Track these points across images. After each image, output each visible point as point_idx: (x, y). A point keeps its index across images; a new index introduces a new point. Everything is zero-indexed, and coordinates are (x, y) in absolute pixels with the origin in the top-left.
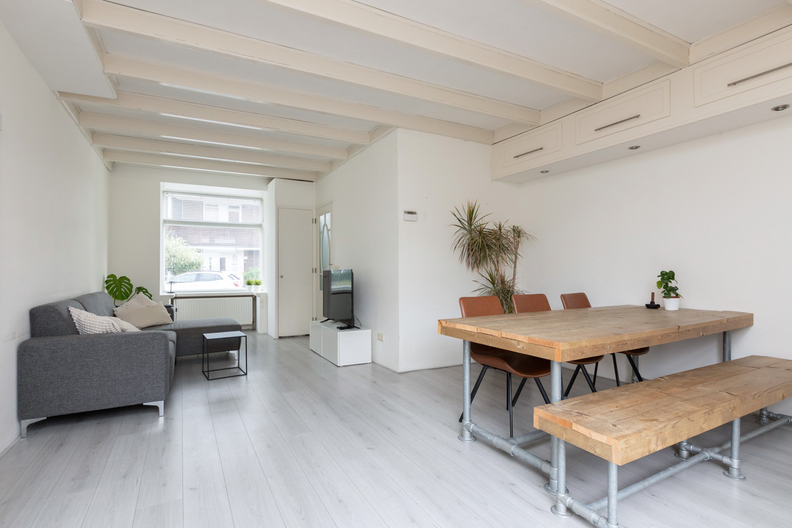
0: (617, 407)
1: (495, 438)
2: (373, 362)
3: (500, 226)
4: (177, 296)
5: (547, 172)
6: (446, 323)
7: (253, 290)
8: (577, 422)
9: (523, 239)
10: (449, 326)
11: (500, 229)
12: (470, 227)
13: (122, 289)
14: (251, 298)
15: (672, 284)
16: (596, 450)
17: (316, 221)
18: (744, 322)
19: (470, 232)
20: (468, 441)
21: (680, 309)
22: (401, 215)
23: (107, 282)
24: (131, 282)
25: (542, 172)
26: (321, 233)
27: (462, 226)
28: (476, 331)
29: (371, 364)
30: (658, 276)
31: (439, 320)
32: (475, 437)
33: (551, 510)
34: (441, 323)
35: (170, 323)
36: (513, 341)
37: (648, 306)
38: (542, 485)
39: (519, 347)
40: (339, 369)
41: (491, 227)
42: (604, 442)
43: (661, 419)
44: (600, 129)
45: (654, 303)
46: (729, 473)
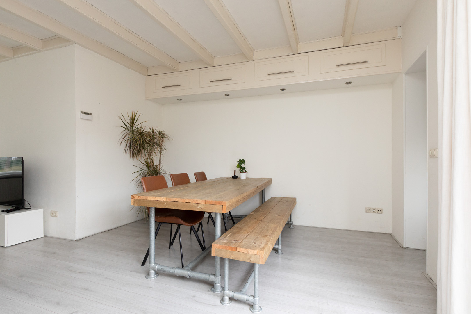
0: (248, 233)
1: (176, 270)
2: (44, 236)
3: (153, 130)
5: (181, 100)
6: (139, 197)
8: (239, 246)
9: (165, 139)
10: (142, 199)
11: (153, 132)
12: (132, 129)
15: (243, 165)
16: (251, 259)
18: (268, 182)
19: (132, 132)
20: (154, 277)
21: (246, 178)
22: (79, 115)
25: (178, 100)
27: (126, 128)
28: (165, 200)
29: (43, 238)
30: (237, 162)
31: (132, 195)
32: (158, 273)
33: (221, 303)
34: (134, 197)
36: (194, 204)
37: (233, 177)
38: (210, 289)
39: (198, 207)
40: (6, 249)
41: (147, 130)
42: (255, 254)
43: (269, 234)
44: (213, 81)
45: (235, 175)
46: (277, 252)
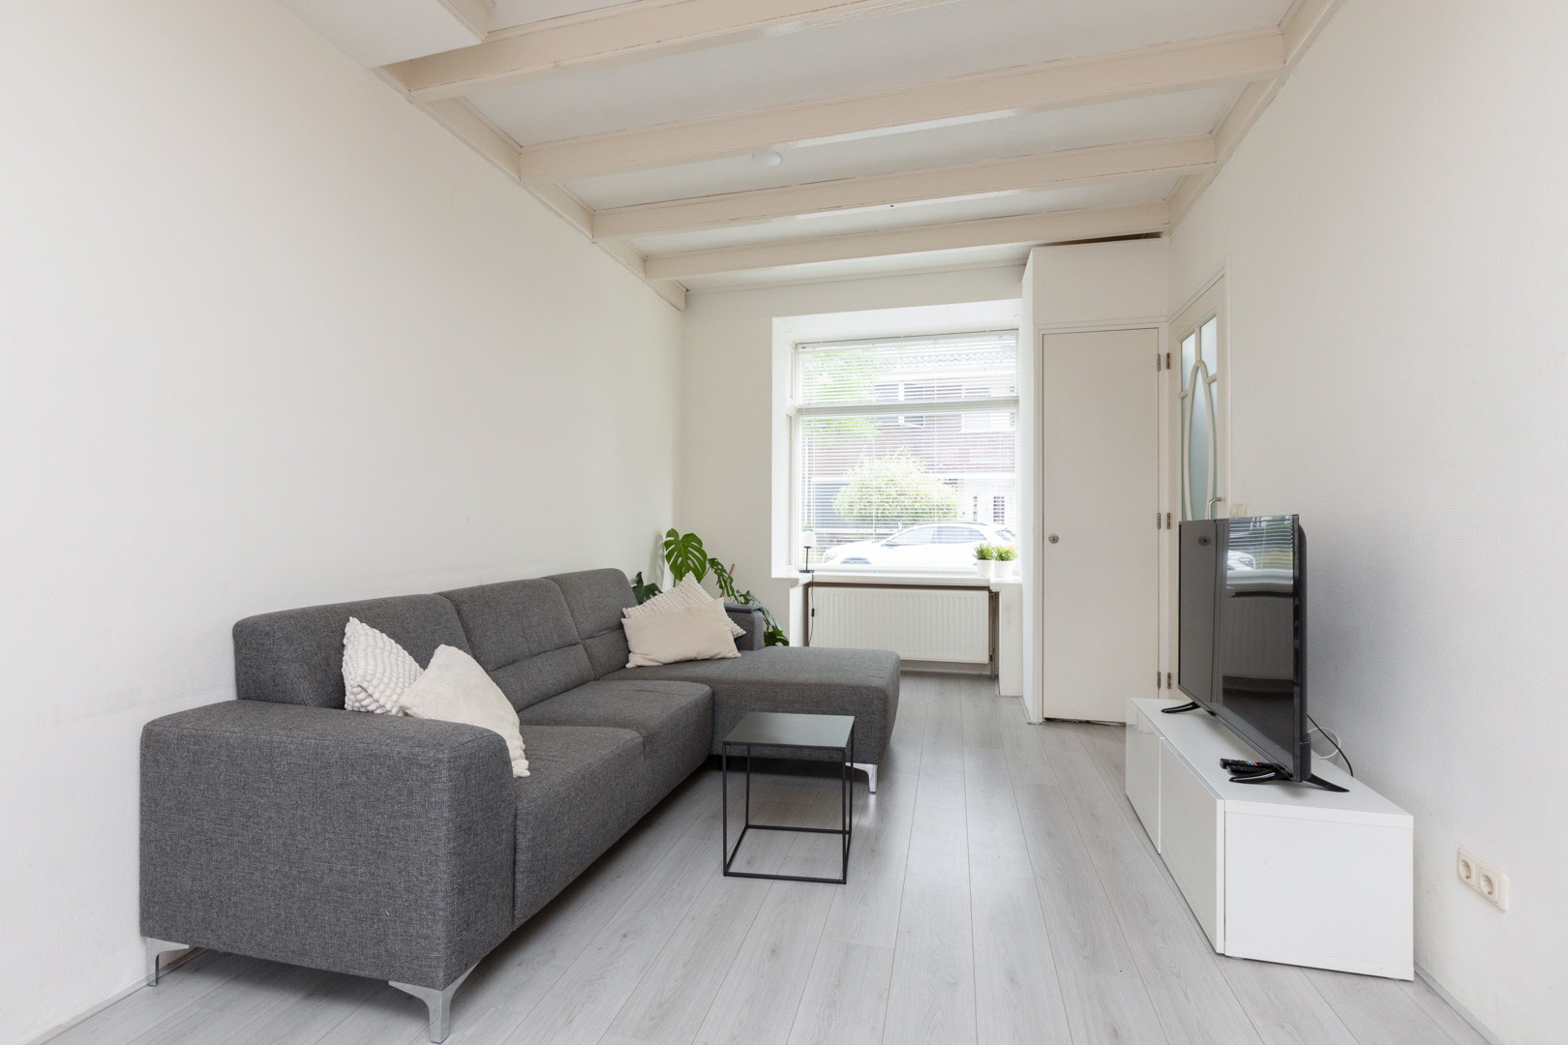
4: (816, 580)
7: (994, 574)
13: (689, 562)
14: (986, 594)
17: (1169, 361)
23: (667, 544)
24: (703, 548)
26: (1185, 398)
35: (729, 655)
